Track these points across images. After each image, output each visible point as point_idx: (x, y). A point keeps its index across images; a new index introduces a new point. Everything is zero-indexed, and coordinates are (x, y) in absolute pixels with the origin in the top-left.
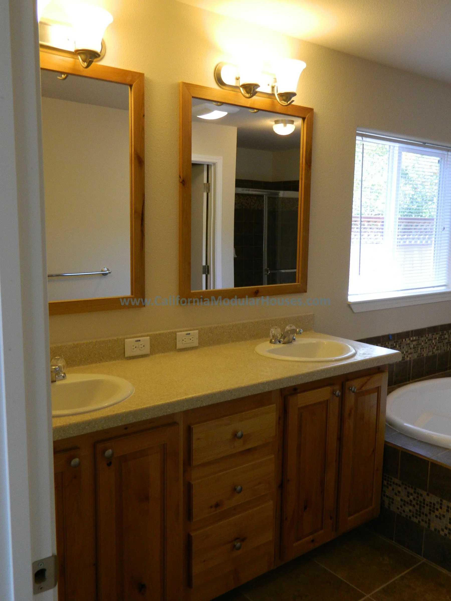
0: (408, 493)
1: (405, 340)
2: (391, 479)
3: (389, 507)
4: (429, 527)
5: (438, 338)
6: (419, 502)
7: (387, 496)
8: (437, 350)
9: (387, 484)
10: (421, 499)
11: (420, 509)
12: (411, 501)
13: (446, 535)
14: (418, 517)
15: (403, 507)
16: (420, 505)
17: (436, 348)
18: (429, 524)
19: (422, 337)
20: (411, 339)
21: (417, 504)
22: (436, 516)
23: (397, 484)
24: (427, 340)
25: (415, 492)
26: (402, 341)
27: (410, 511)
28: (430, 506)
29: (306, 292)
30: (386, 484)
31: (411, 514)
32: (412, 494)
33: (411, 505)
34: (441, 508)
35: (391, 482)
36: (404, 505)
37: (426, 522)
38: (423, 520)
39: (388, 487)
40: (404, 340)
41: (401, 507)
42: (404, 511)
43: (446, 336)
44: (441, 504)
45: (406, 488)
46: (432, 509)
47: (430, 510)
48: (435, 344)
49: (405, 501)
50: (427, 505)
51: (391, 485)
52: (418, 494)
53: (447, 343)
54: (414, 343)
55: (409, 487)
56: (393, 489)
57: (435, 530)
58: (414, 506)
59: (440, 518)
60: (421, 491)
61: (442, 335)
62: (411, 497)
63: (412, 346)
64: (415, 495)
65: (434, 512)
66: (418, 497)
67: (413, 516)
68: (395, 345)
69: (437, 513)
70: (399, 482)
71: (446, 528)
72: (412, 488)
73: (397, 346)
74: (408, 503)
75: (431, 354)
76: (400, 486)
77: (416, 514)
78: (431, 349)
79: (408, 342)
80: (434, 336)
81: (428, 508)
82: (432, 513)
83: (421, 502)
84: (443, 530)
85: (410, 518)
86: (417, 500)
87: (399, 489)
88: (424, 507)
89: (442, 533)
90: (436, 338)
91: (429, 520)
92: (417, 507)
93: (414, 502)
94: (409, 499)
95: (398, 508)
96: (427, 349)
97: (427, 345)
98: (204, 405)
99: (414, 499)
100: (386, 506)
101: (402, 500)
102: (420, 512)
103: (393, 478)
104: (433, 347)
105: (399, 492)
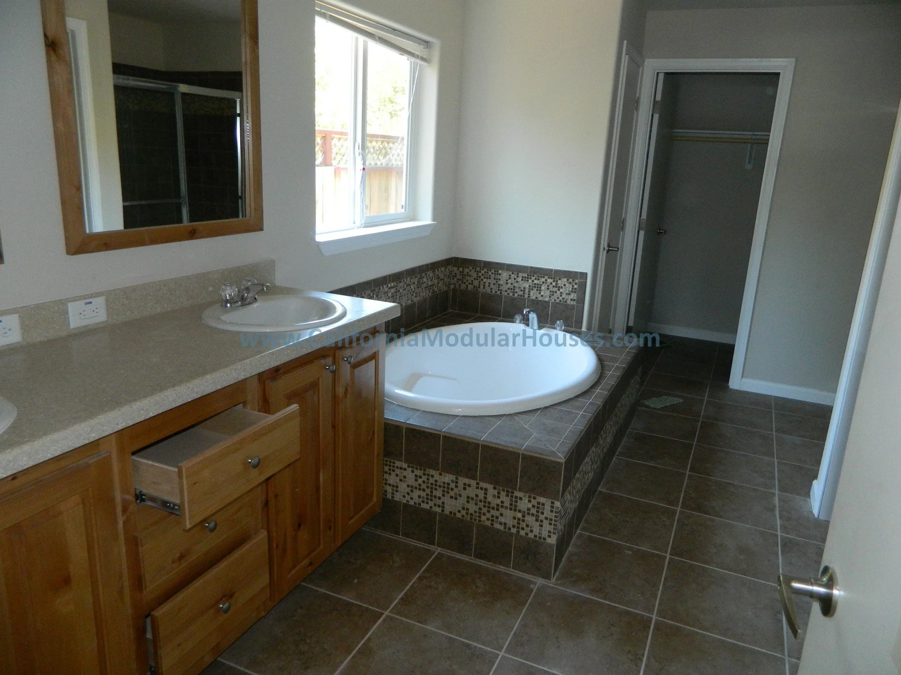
0: (416, 476)
1: (383, 288)
2: (394, 463)
3: (393, 497)
4: (443, 511)
5: (416, 283)
6: (429, 485)
7: (390, 485)
8: (416, 296)
9: (390, 470)
10: (432, 480)
11: (432, 492)
12: (420, 485)
13: (463, 516)
14: (430, 502)
15: (411, 493)
16: (432, 488)
17: (414, 295)
18: (443, 507)
19: (400, 282)
20: (389, 286)
21: (428, 487)
22: (451, 497)
23: (401, 468)
24: (405, 286)
25: (424, 474)
26: (380, 289)
27: (419, 497)
28: (444, 487)
29: (262, 229)
30: (387, 470)
31: (421, 499)
32: (421, 477)
33: (420, 489)
34: (456, 487)
35: (394, 467)
36: (412, 491)
37: (439, 506)
38: (435, 505)
39: (390, 474)
40: (381, 288)
41: (408, 494)
42: (412, 499)
43: (425, 280)
44: (457, 482)
45: (413, 472)
46: (446, 489)
47: (444, 491)
48: (413, 290)
49: (412, 487)
50: (440, 486)
51: (394, 471)
52: (428, 475)
53: (426, 288)
54: (393, 290)
55: (417, 469)
56: (397, 475)
57: (451, 513)
58: (424, 490)
59: (456, 499)
60: (432, 472)
61: (421, 278)
62: (420, 481)
63: (390, 294)
64: (425, 478)
65: (448, 492)
66: (428, 479)
67: (423, 502)
68: (372, 295)
69: (452, 493)
70: (405, 465)
71: (463, 508)
72: (421, 469)
73: (375, 297)
74: (416, 488)
75: (409, 302)
76: (405, 469)
77: (427, 499)
78: (410, 295)
79: (386, 289)
80: (412, 280)
81: (442, 489)
82: (446, 494)
83: (432, 484)
84: (459, 511)
85: (420, 504)
86: (428, 483)
87: (405, 473)
88: (436, 489)
89: (459, 515)
90: (414, 283)
91: (443, 503)
92: (428, 491)
93: (424, 486)
94: (418, 483)
95: (404, 497)
96: (406, 296)
97: (406, 292)
98: (151, 415)
99: (424, 482)
100: (389, 496)
101: (408, 486)
102: (431, 496)
103: (396, 462)
104: (412, 293)
105: (405, 477)
